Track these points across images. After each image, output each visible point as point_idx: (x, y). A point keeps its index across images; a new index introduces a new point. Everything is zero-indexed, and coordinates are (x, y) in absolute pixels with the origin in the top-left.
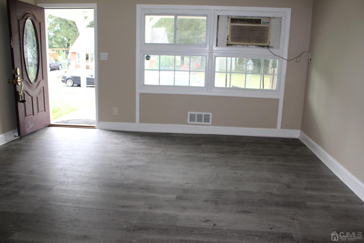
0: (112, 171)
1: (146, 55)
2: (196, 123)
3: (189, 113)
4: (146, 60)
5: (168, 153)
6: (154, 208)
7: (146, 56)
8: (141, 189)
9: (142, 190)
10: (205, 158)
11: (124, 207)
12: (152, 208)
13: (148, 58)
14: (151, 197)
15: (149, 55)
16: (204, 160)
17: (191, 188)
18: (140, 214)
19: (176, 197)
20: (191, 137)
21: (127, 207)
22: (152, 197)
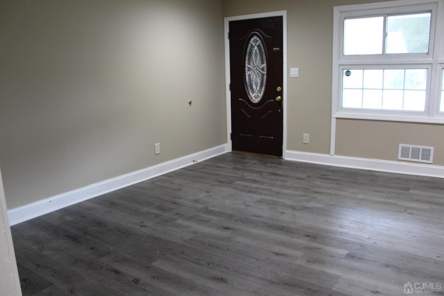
0: (282, 210)
1: (345, 69)
2: (410, 159)
3: (401, 145)
4: (345, 76)
5: (360, 197)
6: (314, 262)
7: (345, 71)
8: (308, 236)
9: (309, 238)
10: (408, 208)
11: (278, 254)
12: (311, 262)
13: (348, 74)
14: (315, 248)
15: (350, 70)
16: (405, 211)
17: (373, 245)
18: (293, 266)
19: (347, 253)
20: (399, 178)
21: (282, 255)
22: (317, 248)
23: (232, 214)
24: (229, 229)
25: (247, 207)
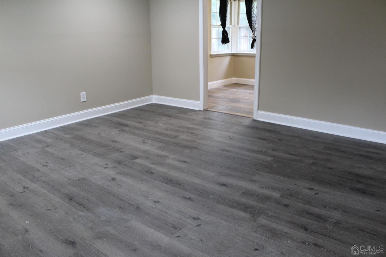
23: (218, 203)
24: (221, 184)
25: (197, 218)
